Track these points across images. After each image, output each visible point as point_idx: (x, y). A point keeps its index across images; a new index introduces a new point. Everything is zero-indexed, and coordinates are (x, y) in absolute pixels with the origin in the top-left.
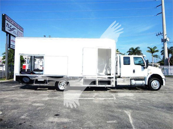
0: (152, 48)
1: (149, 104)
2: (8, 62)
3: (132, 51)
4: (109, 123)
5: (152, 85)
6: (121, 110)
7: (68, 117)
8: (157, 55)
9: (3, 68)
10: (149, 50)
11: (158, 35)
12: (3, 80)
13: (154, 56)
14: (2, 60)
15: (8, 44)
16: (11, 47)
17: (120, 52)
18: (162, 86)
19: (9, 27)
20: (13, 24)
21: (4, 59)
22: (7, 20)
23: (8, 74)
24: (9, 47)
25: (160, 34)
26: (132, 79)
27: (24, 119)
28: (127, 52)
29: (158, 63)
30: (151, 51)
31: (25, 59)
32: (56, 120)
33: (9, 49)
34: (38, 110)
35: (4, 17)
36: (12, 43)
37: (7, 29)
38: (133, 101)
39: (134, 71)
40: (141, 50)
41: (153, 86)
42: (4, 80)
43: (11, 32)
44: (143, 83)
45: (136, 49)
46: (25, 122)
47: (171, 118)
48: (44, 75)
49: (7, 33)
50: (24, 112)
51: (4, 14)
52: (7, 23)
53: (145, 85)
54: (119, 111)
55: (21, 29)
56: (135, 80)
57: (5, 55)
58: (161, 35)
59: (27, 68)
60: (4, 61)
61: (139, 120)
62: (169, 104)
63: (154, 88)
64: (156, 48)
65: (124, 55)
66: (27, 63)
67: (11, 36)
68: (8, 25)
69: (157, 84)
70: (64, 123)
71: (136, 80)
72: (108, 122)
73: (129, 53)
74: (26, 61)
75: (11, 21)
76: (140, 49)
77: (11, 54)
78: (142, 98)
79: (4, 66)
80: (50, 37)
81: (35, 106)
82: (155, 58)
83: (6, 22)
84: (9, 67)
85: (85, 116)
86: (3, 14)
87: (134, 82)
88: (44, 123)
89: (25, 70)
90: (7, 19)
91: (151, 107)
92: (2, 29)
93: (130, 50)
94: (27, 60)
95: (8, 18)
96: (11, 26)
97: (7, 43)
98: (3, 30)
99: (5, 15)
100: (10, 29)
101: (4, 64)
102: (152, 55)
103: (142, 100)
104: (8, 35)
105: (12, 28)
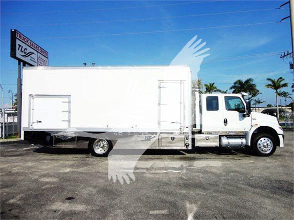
0: (276, 80)
1: (242, 180)
3: (239, 86)
4: (152, 215)
5: (258, 146)
6: (184, 192)
7: (87, 202)
8: (285, 93)
9: (14, 118)
10: (270, 83)
11: (285, 56)
12: (13, 138)
13: (279, 94)
17: (218, 89)
18: (277, 147)
19: (23, 50)
20: (29, 45)
22: (18, 39)
25: (288, 54)
26: (223, 136)
27: (12, 205)
28: (231, 88)
29: (287, 106)
30: (273, 86)
32: (65, 207)
34: (44, 190)
35: (14, 35)
37: (19, 54)
38: (215, 174)
39: (226, 122)
40: (255, 85)
41: (260, 148)
42: (16, 138)
43: (27, 59)
44: (242, 142)
45: (247, 82)
46: (10, 210)
47: (270, 207)
49: (20, 61)
50: (19, 192)
51: (13, 30)
52: (19, 45)
53: (246, 146)
54: (181, 193)
55: (45, 53)
56: (227, 138)
58: (289, 56)
61: (209, 210)
62: (279, 181)
63: (262, 152)
64: (283, 80)
65: (226, 93)
67: (26, 64)
68: (20, 48)
69: (268, 145)
70: (75, 213)
71: (230, 138)
72: (151, 212)
73: (233, 90)
75: (25, 40)
76: (253, 83)
78: (234, 169)
80: (93, 65)
81: (42, 182)
82: (283, 98)
83: (18, 42)
85: (117, 201)
86: (11, 30)
87: (225, 141)
88: (42, 212)
91: (243, 186)
92: (11, 54)
93: (236, 85)
95: (20, 37)
96: (26, 49)
97: (20, 77)
98: (13, 55)
99: (15, 30)
102: (277, 92)
103: (232, 174)
104: (22, 63)
105: (27, 52)
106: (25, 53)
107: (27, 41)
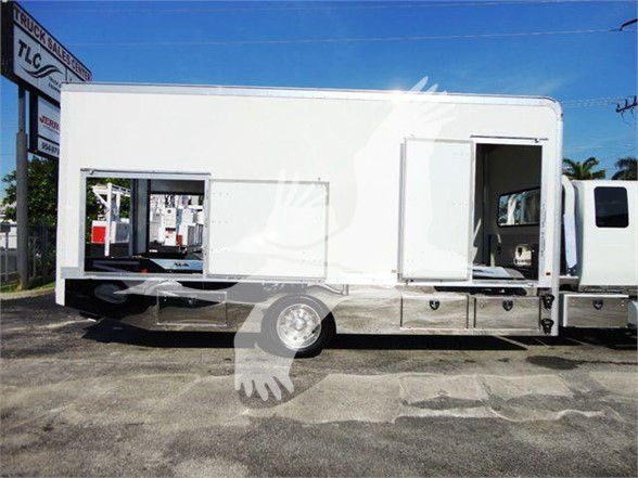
0: (582, 163)
2: (30, 214)
9: (7, 236)
14: (4, 203)
15: (28, 132)
16: (40, 148)
19: (31, 57)
20: (46, 46)
21: (11, 199)
22: (19, 26)
23: (30, 263)
24: (33, 148)
31: (103, 201)
33: (30, 157)
36: (42, 130)
37: (21, 67)
42: (13, 289)
43: (41, 84)
48: (209, 276)
49: (23, 86)
52: (21, 42)
55: (83, 73)
57: (14, 183)
59: (110, 238)
60: (11, 209)
64: (596, 163)
66: (108, 215)
67: (39, 98)
68: (25, 50)
74: (104, 206)
75: (37, 32)
77: (41, 180)
79: (13, 231)
83: (18, 35)
84: (32, 235)
89: (102, 247)
90: (19, 22)
94: (108, 204)
95: (23, 20)
96: (38, 55)
97: (22, 130)
98: (7, 69)
99: (11, 2)
100: (35, 70)
101: (11, 221)
104: (27, 93)
105: (42, 66)
106: (37, 67)
107: (42, 36)
